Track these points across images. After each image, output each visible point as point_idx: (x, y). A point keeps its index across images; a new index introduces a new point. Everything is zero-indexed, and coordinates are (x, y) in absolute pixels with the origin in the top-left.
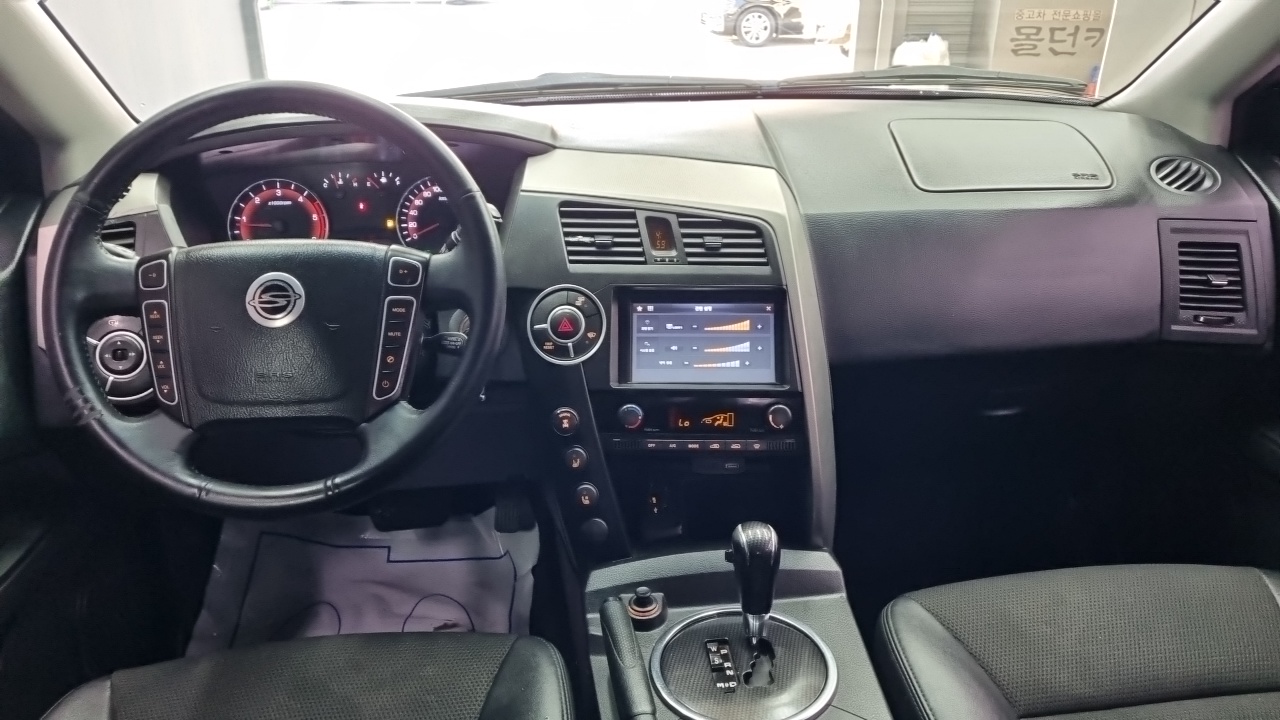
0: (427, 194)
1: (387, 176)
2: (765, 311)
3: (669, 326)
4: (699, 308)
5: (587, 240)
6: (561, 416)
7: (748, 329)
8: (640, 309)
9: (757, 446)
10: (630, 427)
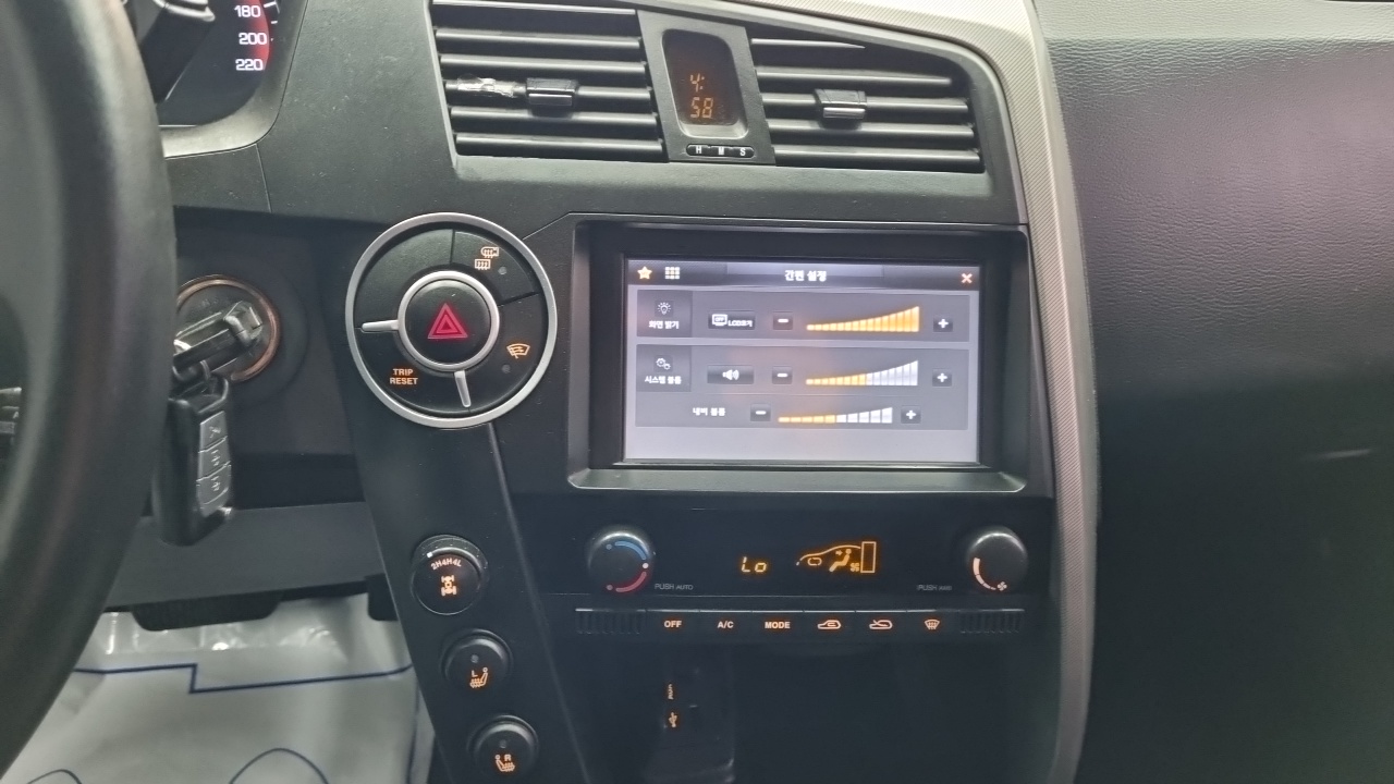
2: (956, 284)
3: (719, 319)
4: (794, 272)
5: (506, 89)
6: (435, 566)
7: (915, 329)
8: (645, 273)
9: (932, 625)
10: (618, 590)
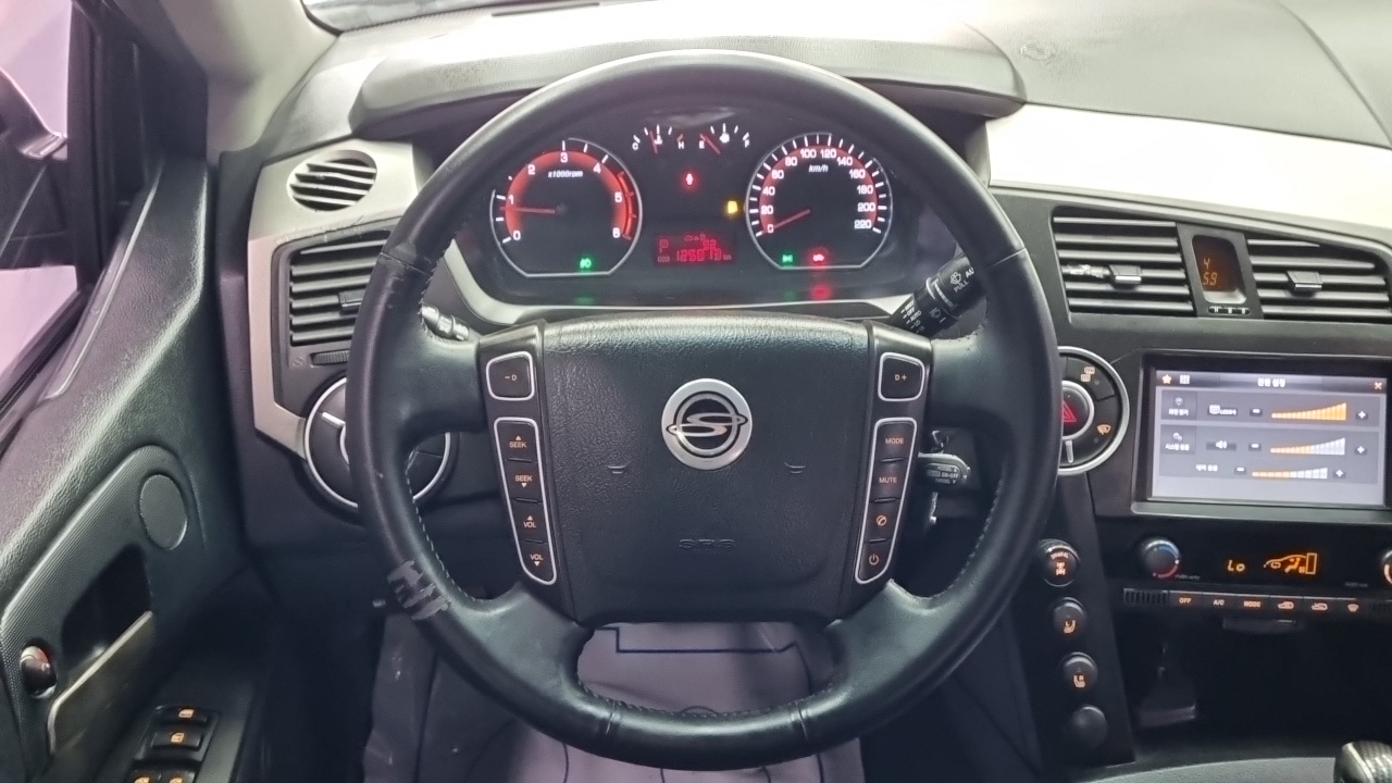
0: (791, 161)
1: (730, 131)
2: (1372, 390)
3: (1215, 409)
4: (1264, 380)
5: (1098, 272)
6: (1054, 556)
7: (1344, 418)
8: (1167, 379)
9: (1353, 608)
10: (1160, 576)
